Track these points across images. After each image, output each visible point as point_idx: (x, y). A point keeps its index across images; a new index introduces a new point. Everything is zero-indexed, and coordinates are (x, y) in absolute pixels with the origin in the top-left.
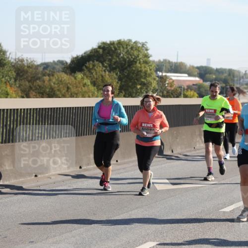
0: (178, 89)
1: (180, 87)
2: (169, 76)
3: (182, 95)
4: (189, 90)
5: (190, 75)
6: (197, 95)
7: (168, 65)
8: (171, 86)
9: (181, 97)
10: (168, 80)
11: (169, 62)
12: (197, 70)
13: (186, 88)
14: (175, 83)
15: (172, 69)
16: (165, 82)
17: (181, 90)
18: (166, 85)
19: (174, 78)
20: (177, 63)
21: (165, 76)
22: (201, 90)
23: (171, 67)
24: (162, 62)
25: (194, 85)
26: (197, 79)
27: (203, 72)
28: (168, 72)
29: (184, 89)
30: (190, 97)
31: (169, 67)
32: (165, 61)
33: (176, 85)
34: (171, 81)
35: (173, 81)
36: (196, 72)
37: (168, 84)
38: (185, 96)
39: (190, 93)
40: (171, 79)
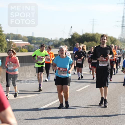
0: (18, 48)
1: (19, 47)
2: (13, 41)
3: (20, 51)
4: (23, 49)
5: (24, 41)
6: (27, 51)
7: (12, 36)
8: (14, 47)
9: (19, 52)
10: (12, 43)
11: (13, 34)
12: (27, 38)
13: (22, 47)
14: (16, 45)
15: (15, 38)
16: (11, 44)
17: (19, 48)
18: (12, 46)
19: (15, 42)
20: (17, 35)
21: (11, 41)
22: (29, 48)
23: (14, 37)
24: (9, 34)
25: (26, 46)
26: (27, 43)
27: (30, 39)
28: (12, 39)
29: (21, 48)
30: (24, 52)
31: (13, 37)
32: (11, 34)
33: (16, 46)
34: (14, 44)
35: (15, 44)
36: (27, 39)
37: (12, 45)
38: (22, 52)
39: (24, 50)
40: (14, 43)
